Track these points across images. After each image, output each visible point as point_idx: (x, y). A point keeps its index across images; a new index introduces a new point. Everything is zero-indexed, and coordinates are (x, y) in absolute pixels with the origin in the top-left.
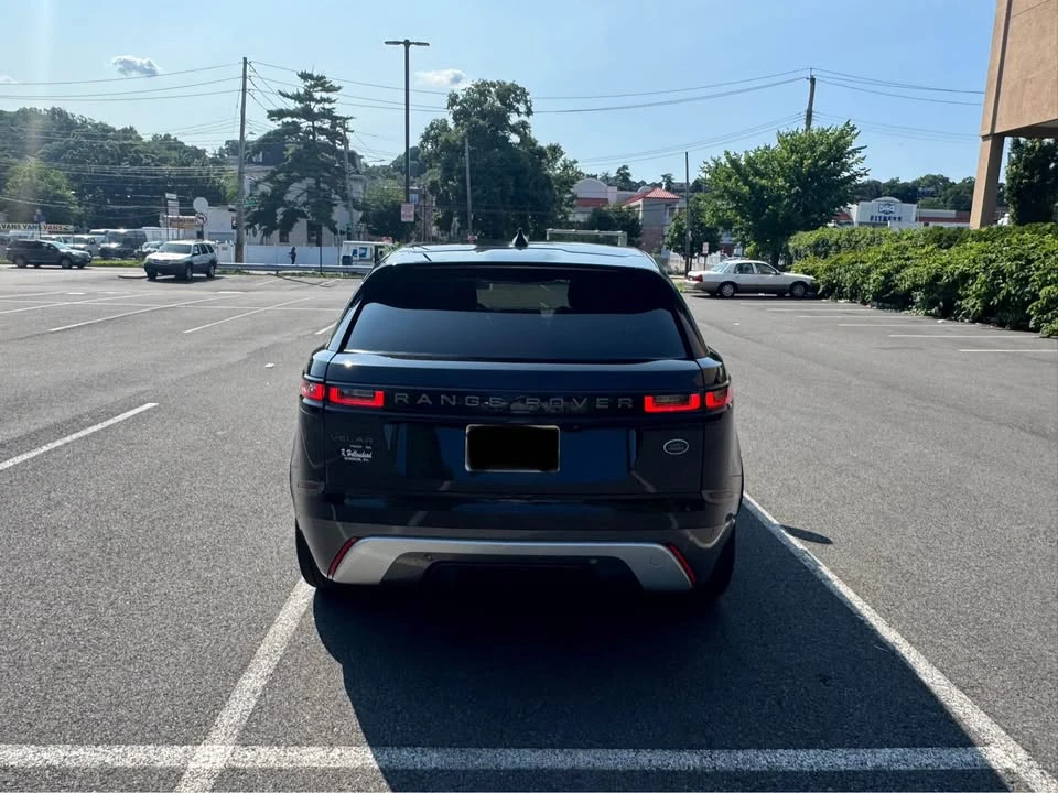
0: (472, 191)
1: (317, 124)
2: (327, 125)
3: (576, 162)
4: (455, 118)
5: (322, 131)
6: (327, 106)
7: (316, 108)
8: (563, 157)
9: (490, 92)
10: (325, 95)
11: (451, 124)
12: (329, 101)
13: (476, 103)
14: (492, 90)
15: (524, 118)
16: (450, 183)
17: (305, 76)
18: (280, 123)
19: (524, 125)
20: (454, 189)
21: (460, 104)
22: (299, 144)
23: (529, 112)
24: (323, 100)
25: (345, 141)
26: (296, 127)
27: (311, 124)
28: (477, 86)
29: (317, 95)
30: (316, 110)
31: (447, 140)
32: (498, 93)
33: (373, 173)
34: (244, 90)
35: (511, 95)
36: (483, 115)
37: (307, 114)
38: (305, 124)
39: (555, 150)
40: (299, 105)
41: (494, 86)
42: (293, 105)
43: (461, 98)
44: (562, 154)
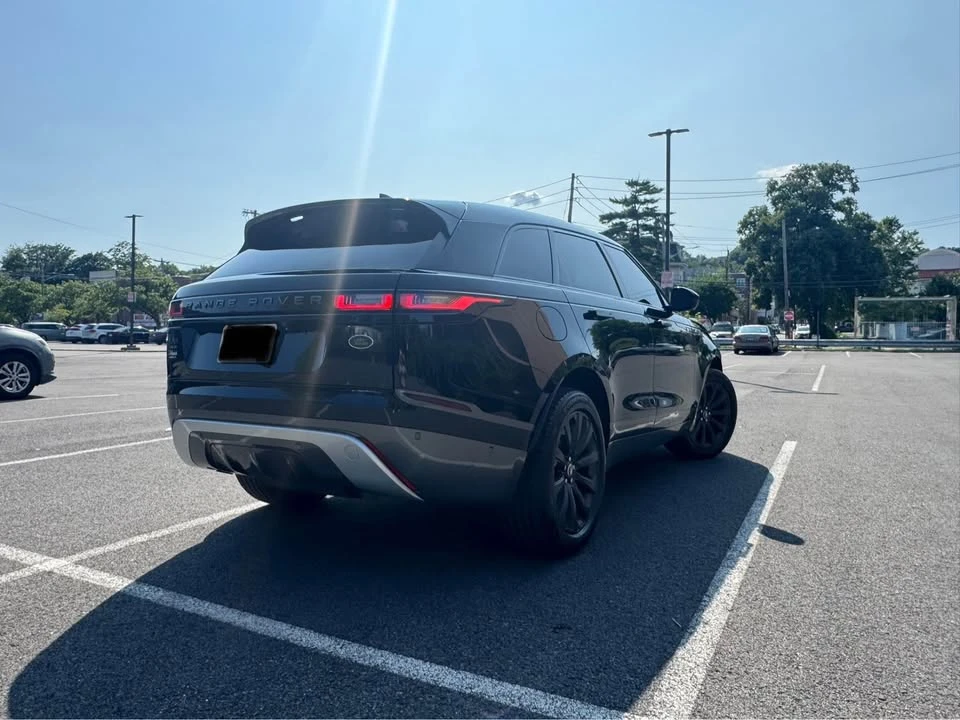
0: (788, 270)
1: (640, 222)
2: (651, 222)
3: (916, 233)
4: (774, 203)
5: (646, 227)
6: (650, 206)
7: (641, 209)
8: (901, 230)
9: (811, 174)
10: (648, 197)
11: (771, 210)
12: (652, 201)
13: (795, 187)
14: (814, 172)
15: (848, 194)
16: (766, 263)
17: (632, 184)
18: (610, 224)
19: (849, 201)
20: (770, 269)
21: (779, 190)
22: (626, 240)
23: (855, 189)
24: (646, 201)
25: (668, 234)
26: (623, 226)
27: (635, 222)
28: (797, 171)
29: (642, 198)
30: (640, 211)
31: (764, 224)
32: (820, 176)
33: (704, 262)
34: (571, 200)
35: (833, 175)
36: (803, 197)
37: (634, 214)
38: (630, 223)
39: (892, 224)
40: (626, 208)
41: (815, 168)
42: (620, 208)
43: (780, 184)
44: (899, 226)
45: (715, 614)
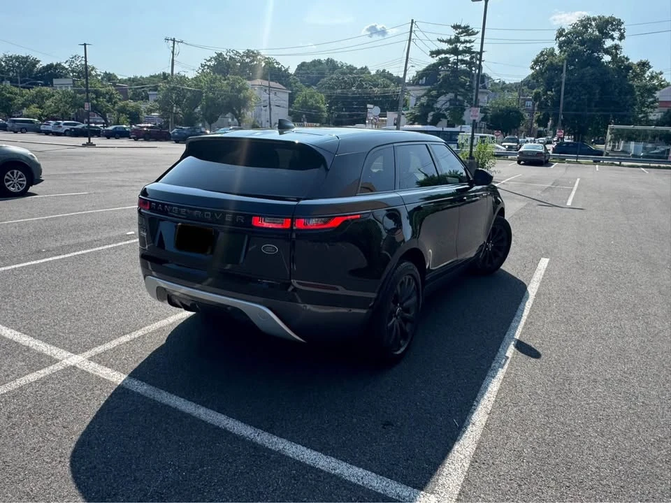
0: (565, 98)
1: (460, 57)
2: (467, 58)
3: (661, 73)
4: (560, 47)
5: (463, 62)
6: (468, 45)
7: (461, 47)
8: (650, 70)
9: (591, 25)
10: (467, 38)
11: (557, 51)
12: (470, 42)
13: (578, 34)
14: (593, 23)
15: (617, 42)
16: (549, 93)
17: (456, 27)
18: (437, 58)
19: (616, 47)
20: (552, 98)
21: (565, 36)
22: (448, 71)
23: (622, 37)
24: (466, 42)
25: (480, 67)
26: (447, 60)
27: (456, 58)
28: (581, 21)
29: (462, 39)
30: (461, 49)
31: (551, 62)
32: (597, 26)
33: (504, 87)
34: (410, 40)
35: (608, 26)
36: (582, 43)
37: (455, 51)
38: (452, 58)
39: (644, 65)
40: (451, 47)
41: (594, 19)
42: (446, 46)
43: (566, 31)
44: (650, 67)
45: (479, 417)
